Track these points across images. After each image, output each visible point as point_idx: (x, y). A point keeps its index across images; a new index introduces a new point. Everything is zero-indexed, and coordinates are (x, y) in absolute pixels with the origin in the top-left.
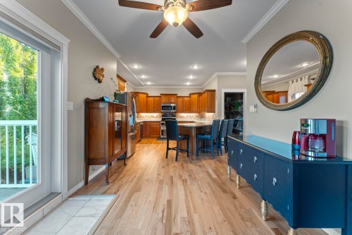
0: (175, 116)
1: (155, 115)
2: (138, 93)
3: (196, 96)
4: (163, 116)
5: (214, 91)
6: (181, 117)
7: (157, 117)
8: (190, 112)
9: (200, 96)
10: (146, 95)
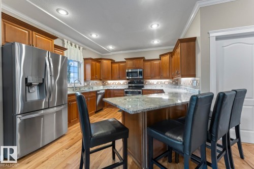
0: (143, 83)
1: (122, 82)
2: (101, 59)
3: (167, 58)
4: (129, 83)
5: (194, 39)
6: (150, 84)
7: (124, 84)
8: (161, 79)
9: (172, 56)
10: (110, 61)
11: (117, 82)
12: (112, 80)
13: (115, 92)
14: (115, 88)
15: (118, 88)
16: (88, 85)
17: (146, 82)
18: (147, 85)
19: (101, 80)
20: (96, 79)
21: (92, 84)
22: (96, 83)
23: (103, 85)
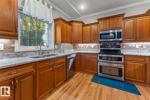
10: (81, 24)
11: (87, 45)
12: (83, 43)
13: (87, 56)
14: (85, 52)
15: (88, 52)
16: (59, 47)
17: (123, 46)
18: (124, 49)
19: (71, 43)
20: (67, 42)
21: (63, 47)
22: (68, 46)
23: (74, 48)
